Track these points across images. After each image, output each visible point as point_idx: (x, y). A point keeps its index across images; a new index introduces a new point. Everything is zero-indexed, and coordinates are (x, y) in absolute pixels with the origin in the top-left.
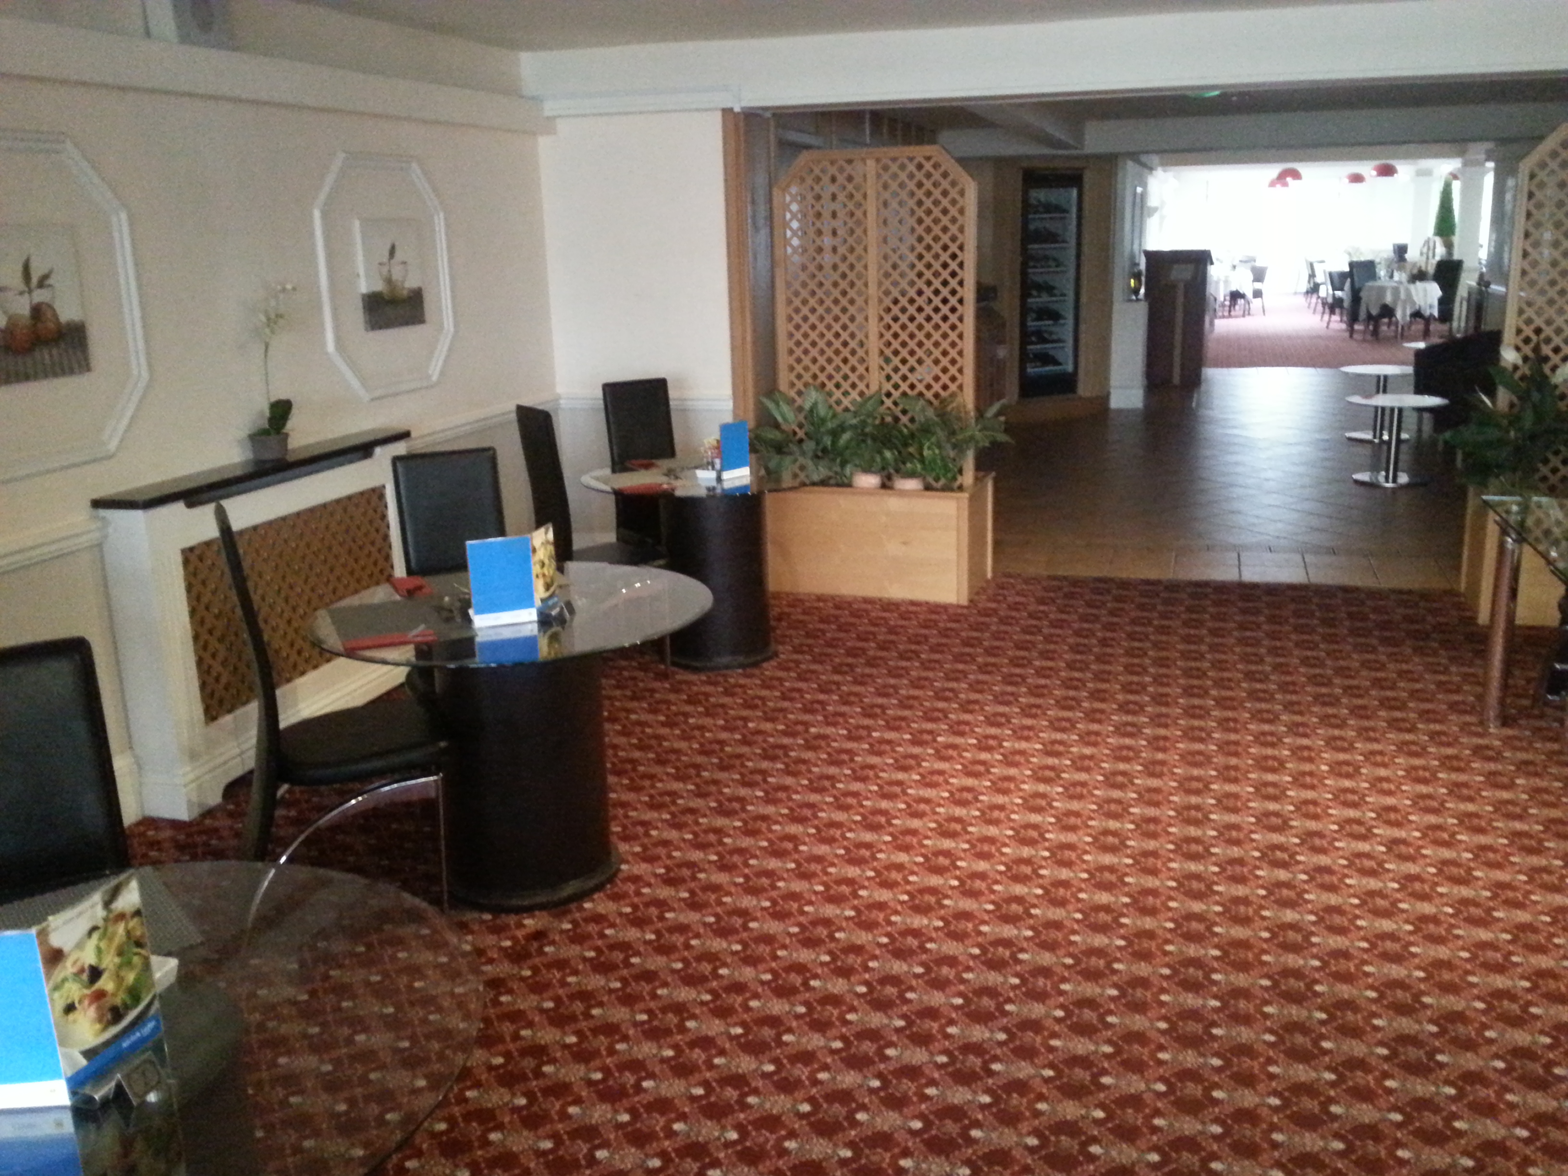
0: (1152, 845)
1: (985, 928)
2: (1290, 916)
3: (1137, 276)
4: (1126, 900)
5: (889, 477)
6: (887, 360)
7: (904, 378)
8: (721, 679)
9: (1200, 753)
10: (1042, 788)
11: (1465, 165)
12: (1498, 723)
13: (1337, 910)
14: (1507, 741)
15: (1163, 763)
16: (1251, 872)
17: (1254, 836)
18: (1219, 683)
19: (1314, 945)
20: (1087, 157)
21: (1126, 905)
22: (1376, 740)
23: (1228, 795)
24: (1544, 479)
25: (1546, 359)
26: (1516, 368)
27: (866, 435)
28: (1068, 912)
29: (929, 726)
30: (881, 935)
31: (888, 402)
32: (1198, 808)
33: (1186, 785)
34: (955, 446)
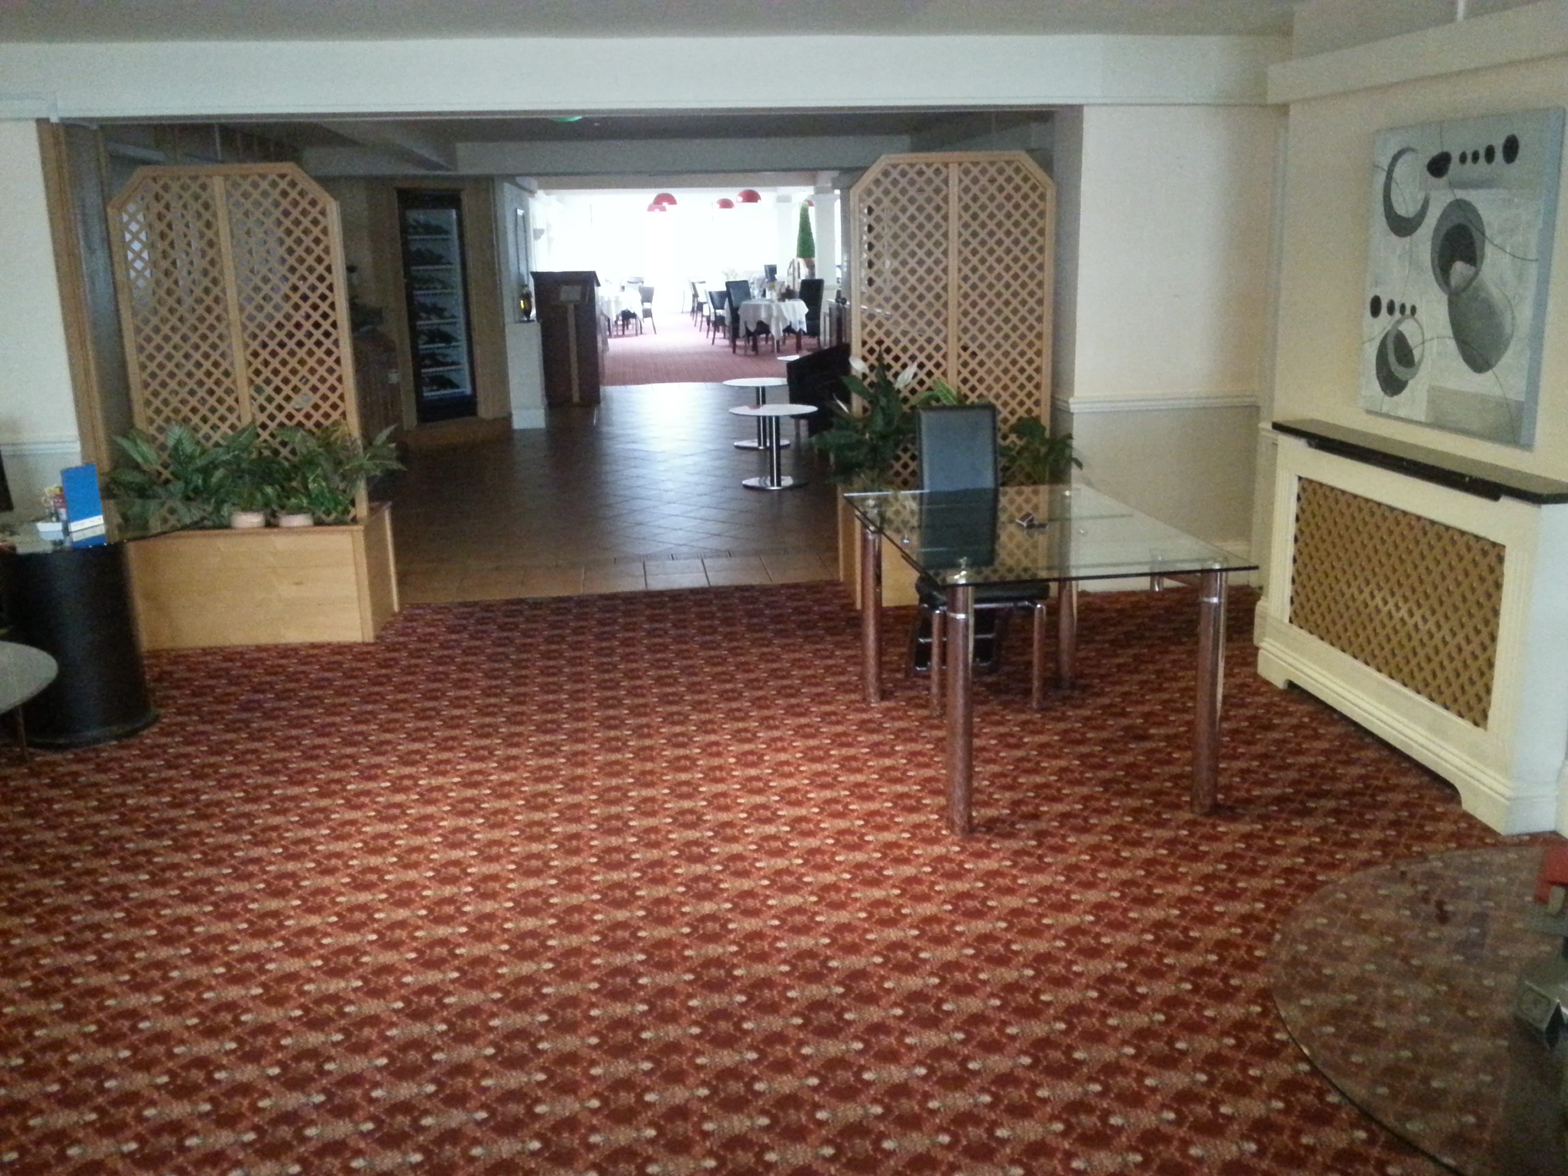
0: (575, 861)
1: (408, 979)
2: (708, 907)
3: (527, 297)
4: (552, 921)
5: (274, 514)
6: (259, 390)
7: (280, 408)
8: (91, 755)
9: (617, 762)
10: (462, 822)
11: (818, 191)
12: (877, 698)
13: (750, 894)
14: (886, 712)
15: (582, 778)
16: (670, 871)
17: (671, 836)
18: (633, 692)
19: (731, 931)
20: (463, 178)
21: (552, 927)
22: (776, 728)
23: (646, 800)
24: (898, 474)
25: (889, 367)
26: (865, 376)
27: (243, 471)
28: (494, 945)
29: (337, 775)
30: (293, 1009)
31: (265, 435)
32: (618, 817)
33: (606, 796)
34: (344, 477)
